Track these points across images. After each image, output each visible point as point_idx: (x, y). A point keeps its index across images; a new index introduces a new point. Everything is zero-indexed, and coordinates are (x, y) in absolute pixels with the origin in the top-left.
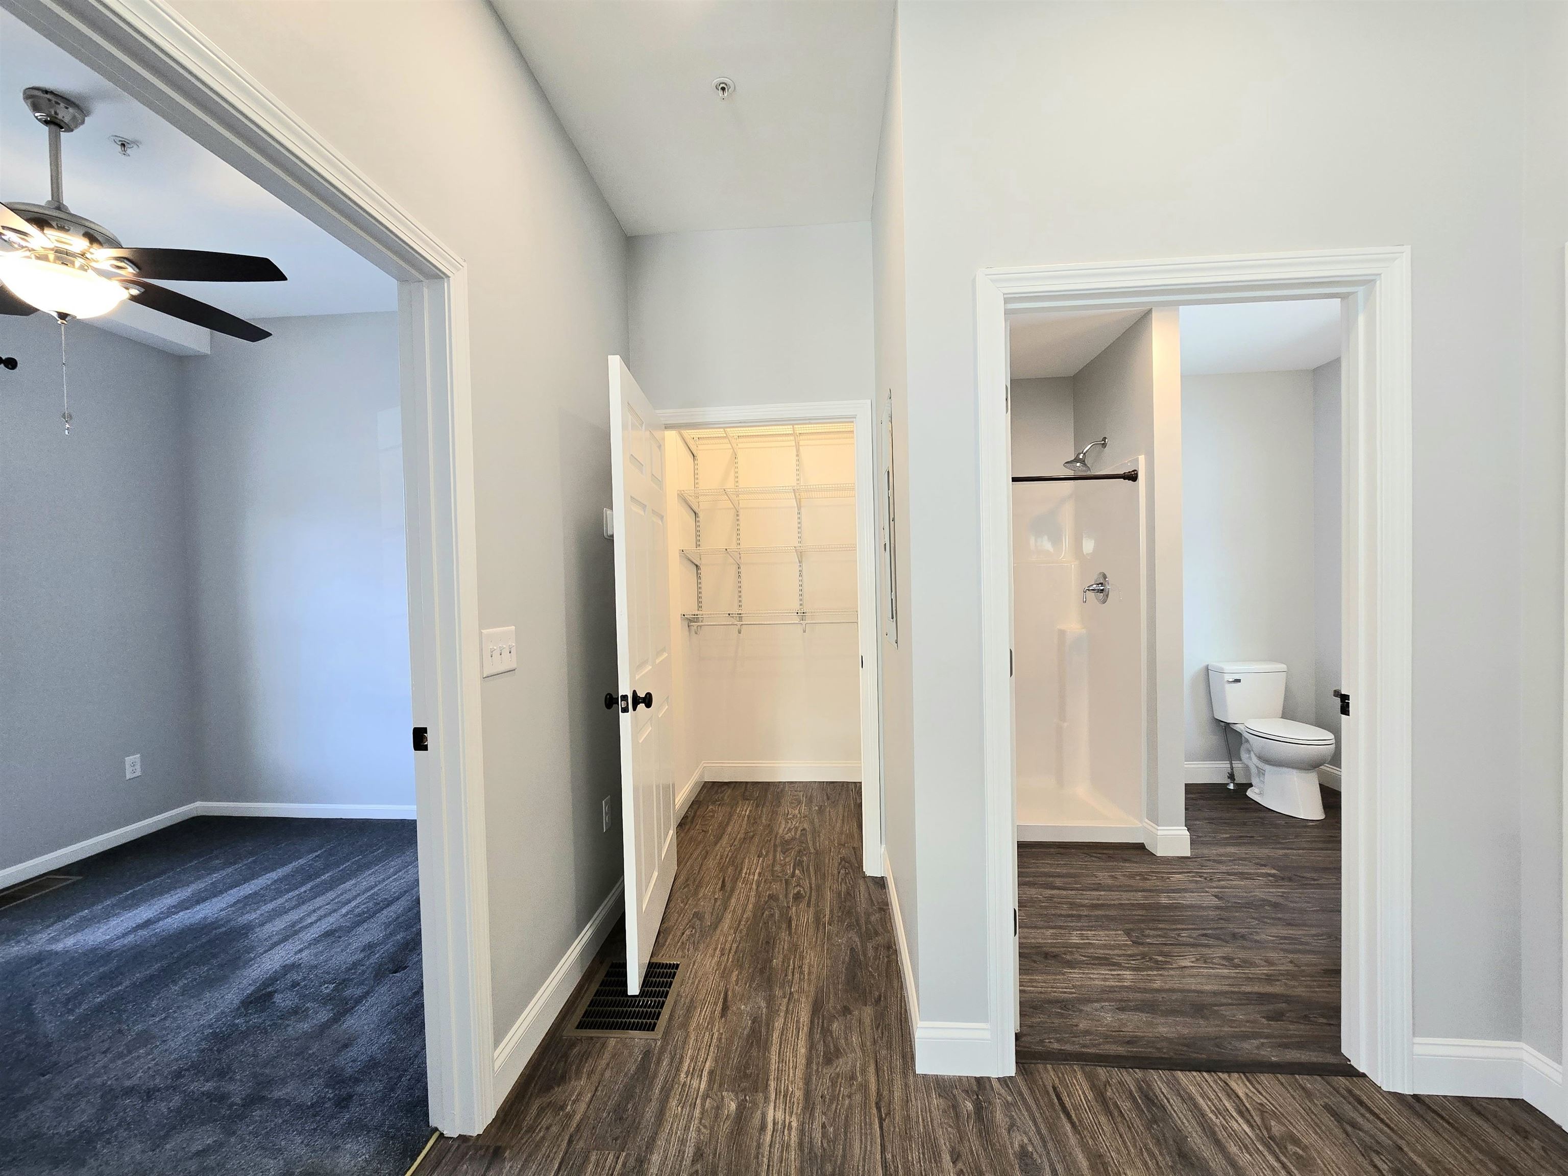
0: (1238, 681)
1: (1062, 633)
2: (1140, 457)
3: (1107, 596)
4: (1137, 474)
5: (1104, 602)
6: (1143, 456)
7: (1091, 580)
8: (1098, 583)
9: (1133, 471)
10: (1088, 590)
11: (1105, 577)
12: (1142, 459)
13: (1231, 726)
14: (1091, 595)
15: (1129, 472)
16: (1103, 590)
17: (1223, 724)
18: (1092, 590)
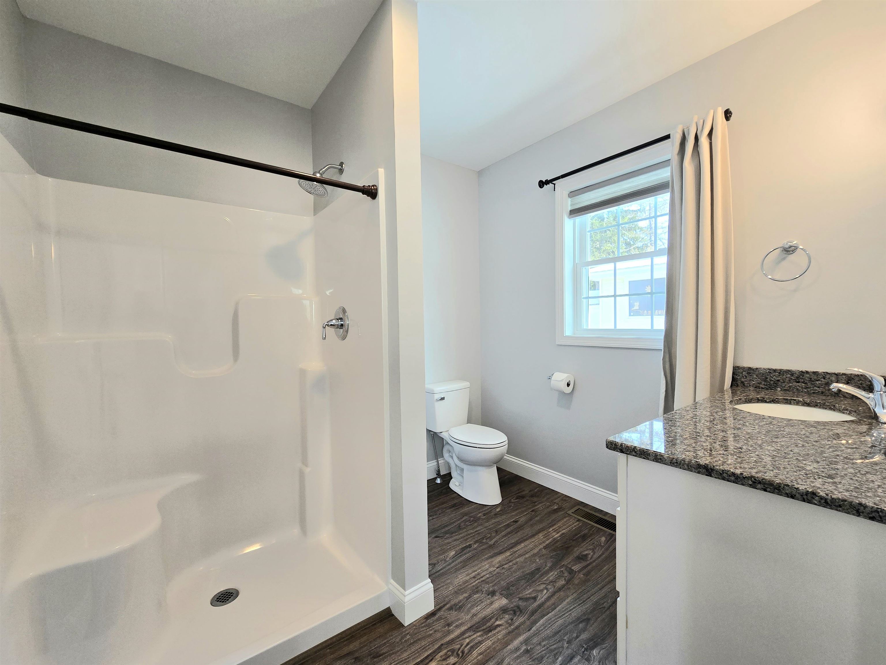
0: (443, 399)
1: (303, 372)
2: (379, 169)
3: (347, 332)
4: (377, 189)
5: (344, 338)
6: (383, 170)
7: (331, 315)
8: (338, 318)
9: (373, 186)
10: (328, 325)
11: (344, 311)
12: (381, 171)
13: (438, 434)
14: (330, 331)
15: (369, 186)
16: (342, 325)
17: (432, 433)
18: (331, 325)
